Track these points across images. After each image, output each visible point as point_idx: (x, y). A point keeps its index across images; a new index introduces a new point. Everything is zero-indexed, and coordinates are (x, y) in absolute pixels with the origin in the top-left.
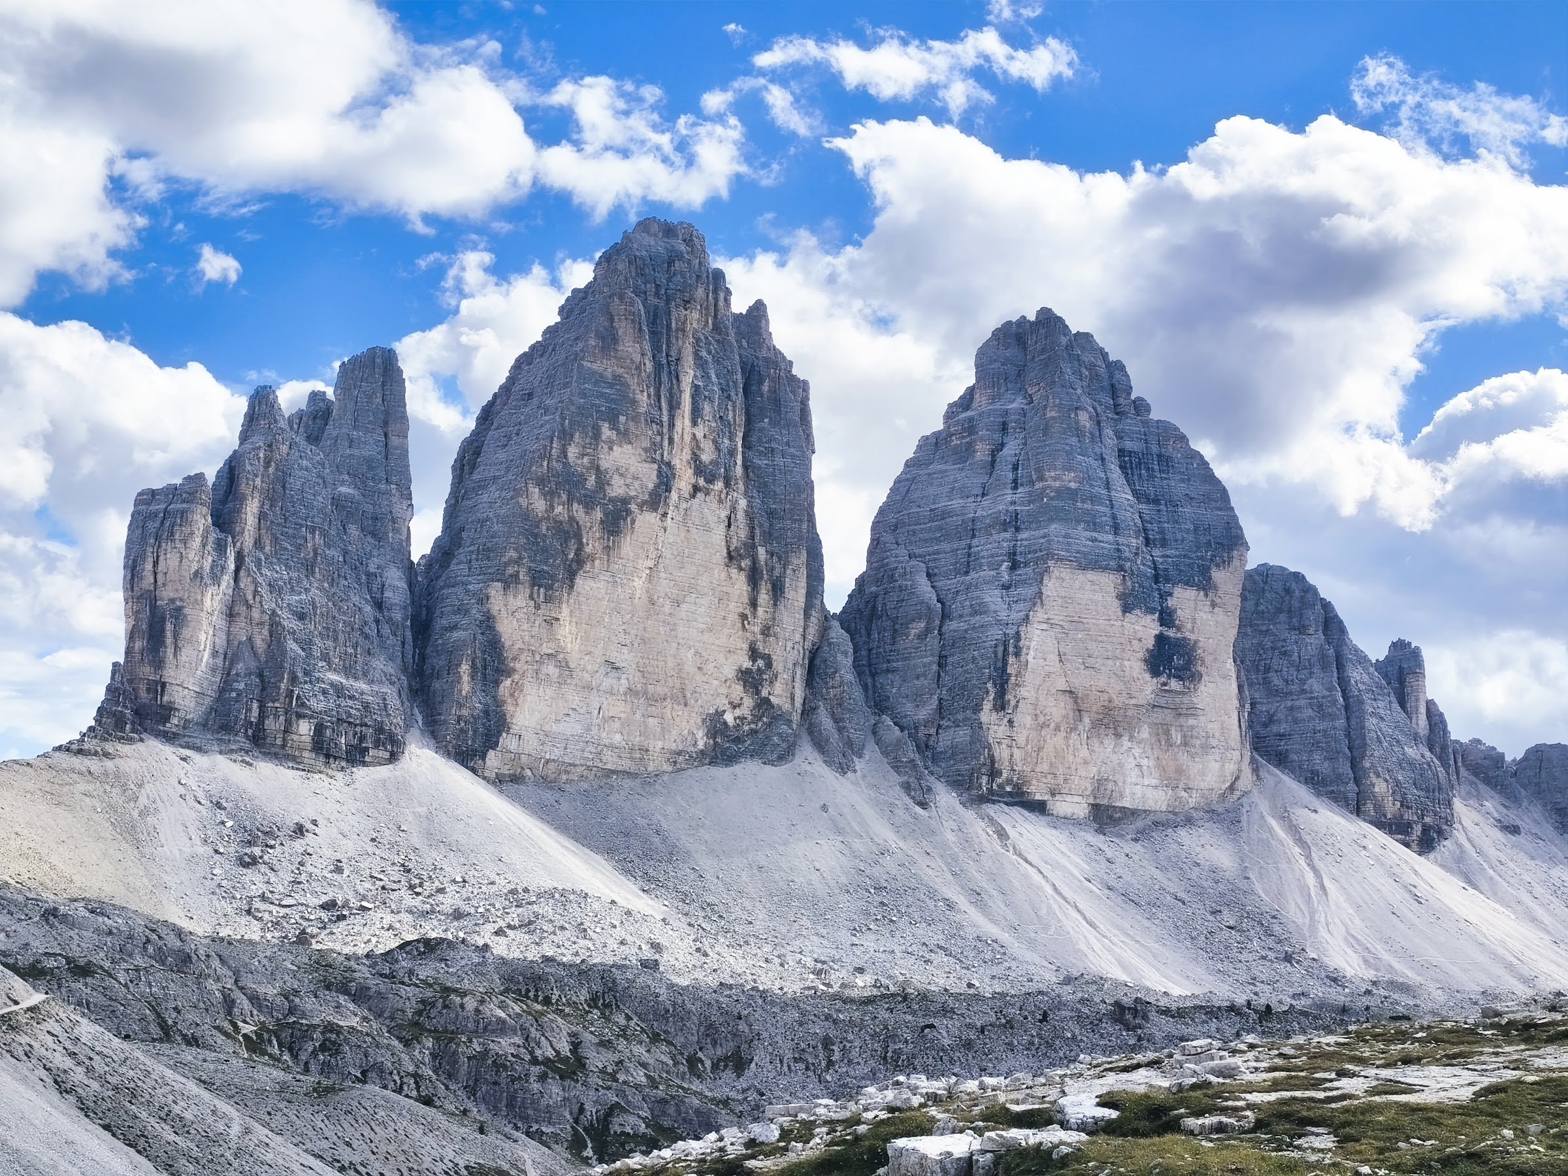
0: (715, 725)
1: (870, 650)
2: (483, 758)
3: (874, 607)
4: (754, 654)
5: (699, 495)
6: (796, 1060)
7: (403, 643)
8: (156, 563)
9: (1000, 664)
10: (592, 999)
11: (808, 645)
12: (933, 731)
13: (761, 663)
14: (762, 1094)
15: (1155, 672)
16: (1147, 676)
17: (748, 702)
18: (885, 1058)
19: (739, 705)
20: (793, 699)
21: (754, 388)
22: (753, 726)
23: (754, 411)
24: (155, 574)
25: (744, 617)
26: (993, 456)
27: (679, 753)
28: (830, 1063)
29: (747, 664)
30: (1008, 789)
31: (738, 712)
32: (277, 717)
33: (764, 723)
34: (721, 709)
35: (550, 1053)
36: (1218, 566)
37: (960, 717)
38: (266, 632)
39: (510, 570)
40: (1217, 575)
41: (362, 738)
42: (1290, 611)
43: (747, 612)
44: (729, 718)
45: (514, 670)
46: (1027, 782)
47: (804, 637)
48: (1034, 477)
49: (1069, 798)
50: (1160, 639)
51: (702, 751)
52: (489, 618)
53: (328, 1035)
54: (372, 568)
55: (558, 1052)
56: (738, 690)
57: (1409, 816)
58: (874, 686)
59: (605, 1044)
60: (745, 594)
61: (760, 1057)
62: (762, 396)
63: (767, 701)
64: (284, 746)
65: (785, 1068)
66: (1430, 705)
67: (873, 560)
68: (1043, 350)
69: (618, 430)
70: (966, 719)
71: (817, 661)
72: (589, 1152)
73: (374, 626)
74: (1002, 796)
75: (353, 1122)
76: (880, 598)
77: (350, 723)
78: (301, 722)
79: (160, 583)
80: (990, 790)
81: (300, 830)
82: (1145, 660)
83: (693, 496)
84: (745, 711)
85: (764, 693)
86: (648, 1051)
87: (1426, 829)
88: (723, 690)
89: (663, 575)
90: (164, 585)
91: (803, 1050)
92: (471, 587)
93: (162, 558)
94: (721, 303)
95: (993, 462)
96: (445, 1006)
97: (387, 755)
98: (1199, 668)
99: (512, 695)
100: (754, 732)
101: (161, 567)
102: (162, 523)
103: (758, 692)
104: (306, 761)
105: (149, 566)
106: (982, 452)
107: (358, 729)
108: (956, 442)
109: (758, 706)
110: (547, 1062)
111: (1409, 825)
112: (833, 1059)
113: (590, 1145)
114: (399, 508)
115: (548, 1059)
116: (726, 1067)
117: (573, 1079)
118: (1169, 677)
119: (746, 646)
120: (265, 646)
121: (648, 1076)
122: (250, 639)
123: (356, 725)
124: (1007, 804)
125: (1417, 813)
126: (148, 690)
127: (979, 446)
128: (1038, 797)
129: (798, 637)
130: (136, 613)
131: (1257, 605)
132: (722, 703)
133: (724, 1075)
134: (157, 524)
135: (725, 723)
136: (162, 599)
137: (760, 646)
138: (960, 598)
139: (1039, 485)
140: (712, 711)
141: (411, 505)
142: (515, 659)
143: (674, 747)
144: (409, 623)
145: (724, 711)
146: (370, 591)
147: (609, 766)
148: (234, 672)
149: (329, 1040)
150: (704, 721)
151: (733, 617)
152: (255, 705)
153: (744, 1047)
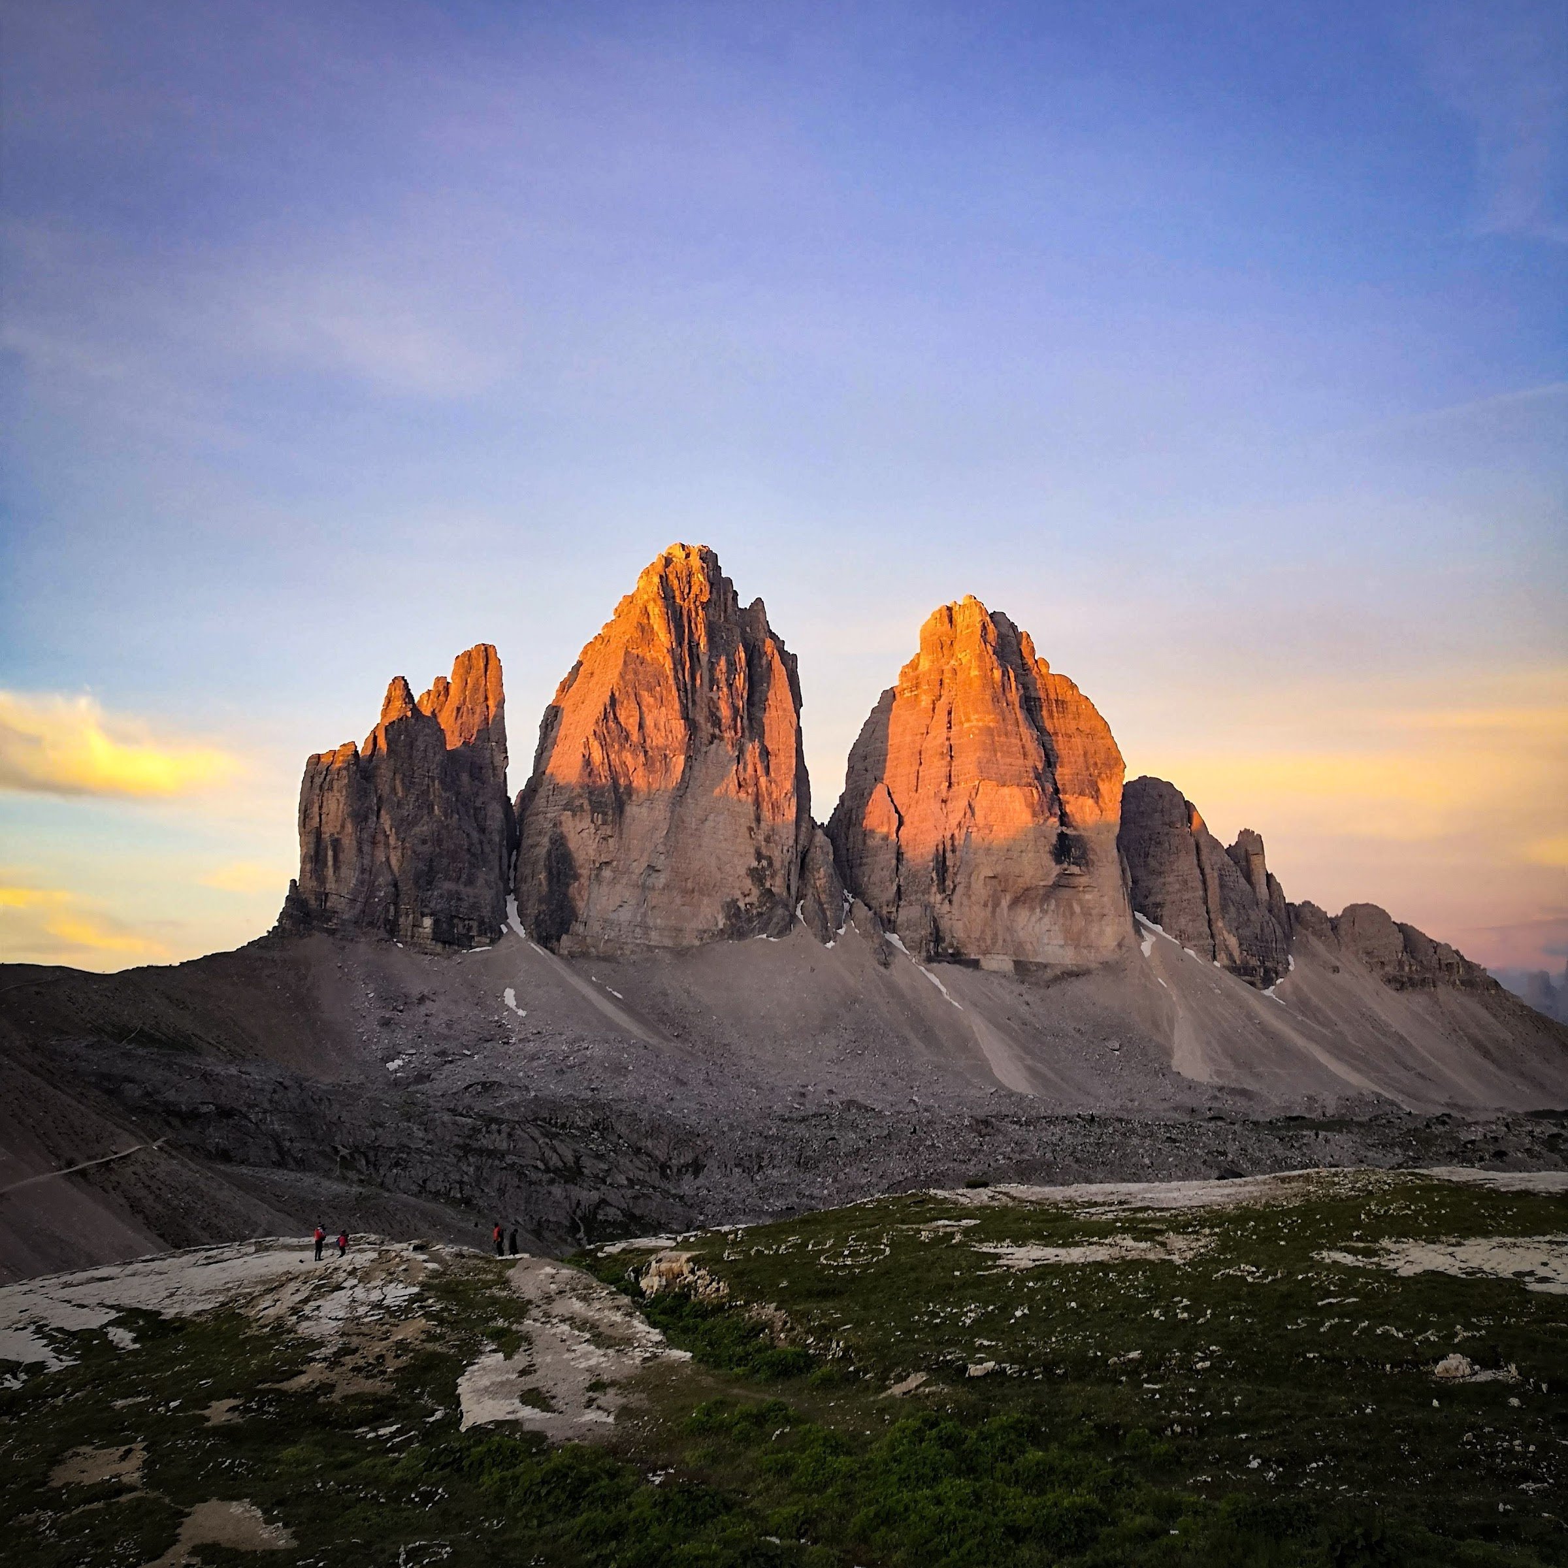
0: (732, 910)
1: (848, 850)
2: (558, 940)
3: (850, 818)
4: (759, 856)
5: (716, 741)
6: (736, 1166)
7: (501, 858)
8: (320, 807)
9: (940, 859)
10: (596, 1124)
11: (800, 848)
12: (894, 909)
13: (764, 863)
14: (709, 1191)
15: (1059, 861)
16: (1054, 864)
17: (756, 892)
18: (799, 1163)
19: (748, 895)
20: (788, 888)
21: (755, 662)
22: (759, 910)
23: (756, 678)
24: (320, 815)
25: (751, 829)
26: (934, 704)
27: (705, 932)
28: (761, 1167)
29: (755, 864)
30: (950, 951)
31: (748, 900)
32: (407, 915)
33: (768, 908)
34: (735, 897)
35: (560, 1164)
36: (1103, 780)
37: (913, 898)
38: (399, 854)
39: (577, 803)
40: (1104, 787)
41: (470, 928)
42: (1162, 811)
43: (754, 825)
44: (741, 904)
45: (581, 875)
46: (964, 946)
47: (796, 841)
48: (963, 719)
49: (995, 956)
50: (1062, 836)
51: (721, 930)
52: (562, 838)
53: (401, 1155)
54: (478, 804)
55: (565, 1163)
56: (748, 883)
57: (1254, 962)
58: (851, 876)
59: (599, 1157)
60: (752, 812)
61: (711, 1164)
62: (761, 667)
63: (770, 891)
64: (413, 937)
65: (728, 1172)
66: (1269, 877)
67: (849, 782)
68: (968, 627)
69: (655, 697)
70: (917, 900)
71: (807, 860)
72: (581, 1235)
73: (478, 846)
74: (945, 956)
75: (378, 1221)
76: (854, 812)
77: (460, 918)
78: (424, 919)
79: (323, 822)
80: (937, 953)
81: (422, 999)
82: (1050, 852)
83: (711, 743)
84: (753, 899)
85: (768, 885)
86: (631, 1161)
87: (1266, 971)
88: (737, 885)
89: (689, 801)
90: (327, 823)
91: (742, 1158)
92: (549, 815)
93: (325, 803)
94: (730, 601)
95: (934, 709)
96: (488, 1132)
97: (488, 941)
98: (1091, 857)
99: (579, 894)
100: (760, 914)
101: (324, 810)
102: (325, 779)
103: (763, 885)
104: (429, 947)
105: (316, 809)
106: (925, 701)
107: (467, 922)
108: (907, 694)
109: (762, 895)
110: (556, 1171)
111: (1254, 968)
112: (763, 1164)
113: (582, 1230)
114: (498, 758)
115: (557, 1168)
116: (687, 1171)
117: (573, 1183)
118: (1069, 864)
119: (752, 851)
120: (398, 864)
121: (628, 1179)
122: (388, 859)
123: (465, 920)
124: (948, 962)
125: (1259, 960)
126: (316, 899)
127: (924, 697)
128: (973, 957)
129: (791, 842)
130: (308, 843)
131: (1138, 807)
132: (738, 894)
133: (686, 1177)
134: (322, 780)
135: (739, 908)
136: (325, 833)
137: (764, 851)
138: (912, 810)
139: (966, 725)
140: (729, 899)
141: (507, 757)
142: (581, 867)
143: (700, 927)
144: (505, 842)
145: (738, 899)
146: (476, 820)
147: (652, 943)
148: (377, 883)
149: (401, 1158)
150: (722, 907)
151: (744, 830)
152: (392, 908)
153: (701, 1157)
